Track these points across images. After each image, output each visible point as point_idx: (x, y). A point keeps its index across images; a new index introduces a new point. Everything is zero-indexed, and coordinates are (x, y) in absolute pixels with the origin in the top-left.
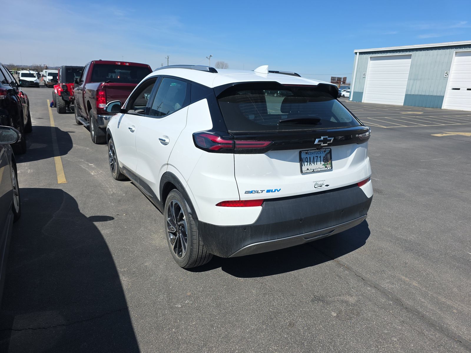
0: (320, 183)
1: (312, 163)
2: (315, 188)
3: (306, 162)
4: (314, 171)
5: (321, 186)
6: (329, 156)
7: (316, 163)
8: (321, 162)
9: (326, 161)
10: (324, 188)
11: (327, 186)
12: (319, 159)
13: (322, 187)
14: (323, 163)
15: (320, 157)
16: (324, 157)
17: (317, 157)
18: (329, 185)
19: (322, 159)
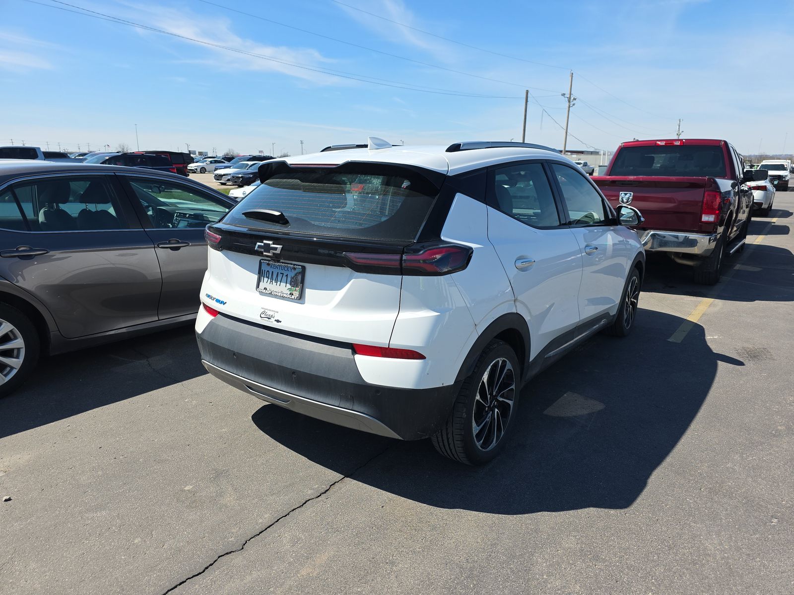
0: (269, 313)
1: (274, 281)
2: (261, 317)
3: (267, 277)
4: (271, 293)
5: (269, 318)
6: (300, 277)
7: (279, 283)
8: (286, 283)
9: (294, 285)
10: (272, 324)
11: (278, 321)
12: (284, 278)
13: (270, 320)
14: (289, 286)
15: (287, 276)
16: (293, 278)
17: (283, 274)
18: (280, 322)
19: (289, 279)
